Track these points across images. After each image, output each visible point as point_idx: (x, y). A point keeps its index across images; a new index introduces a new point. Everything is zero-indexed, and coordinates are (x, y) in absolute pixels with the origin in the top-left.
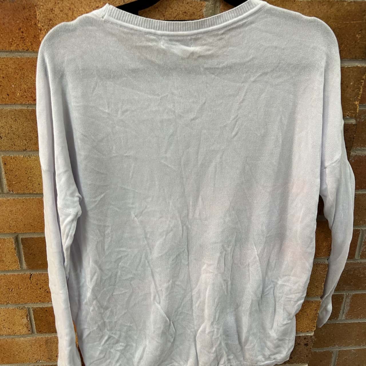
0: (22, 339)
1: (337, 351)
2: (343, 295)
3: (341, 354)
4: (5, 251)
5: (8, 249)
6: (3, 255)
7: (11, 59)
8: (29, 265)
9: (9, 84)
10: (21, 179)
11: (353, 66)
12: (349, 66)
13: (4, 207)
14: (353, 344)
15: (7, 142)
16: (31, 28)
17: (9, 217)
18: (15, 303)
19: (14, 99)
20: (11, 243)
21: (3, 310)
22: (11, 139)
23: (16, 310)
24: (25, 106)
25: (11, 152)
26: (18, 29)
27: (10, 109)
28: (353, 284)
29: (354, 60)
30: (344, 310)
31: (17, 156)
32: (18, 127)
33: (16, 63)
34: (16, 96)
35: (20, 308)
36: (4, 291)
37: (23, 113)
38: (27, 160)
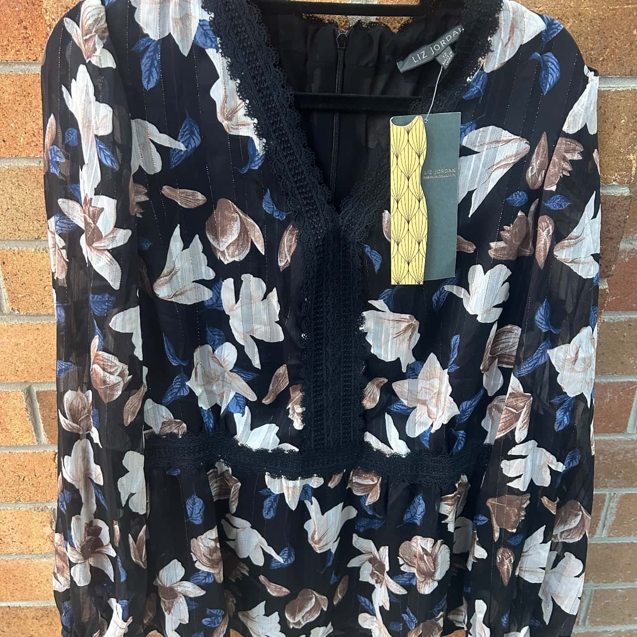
0: (44, 560)
1: (592, 590)
2: (605, 495)
3: (598, 595)
4: (9, 414)
5: (14, 409)
6: (6, 420)
7: (7, 76)
8: (51, 437)
9: (5, 123)
10: (32, 289)
11: (625, 89)
12: (618, 89)
13: (5, 338)
14: (620, 580)
15: (5, 224)
16: (41, 21)
17: (14, 354)
18: (30, 501)
19: (15, 149)
20: (19, 400)
21: (10, 512)
22: (12, 220)
23: (31, 512)
24: (35, 160)
25: (14, 242)
26: (17, 23)
27: (8, 166)
28: (622, 477)
29: (628, 78)
30: (606, 522)
31: (24, 248)
32: (24, 198)
33: (16, 84)
34: (19, 144)
35: (38, 508)
36: (10, 481)
37: (31, 174)
38: (41, 257)
